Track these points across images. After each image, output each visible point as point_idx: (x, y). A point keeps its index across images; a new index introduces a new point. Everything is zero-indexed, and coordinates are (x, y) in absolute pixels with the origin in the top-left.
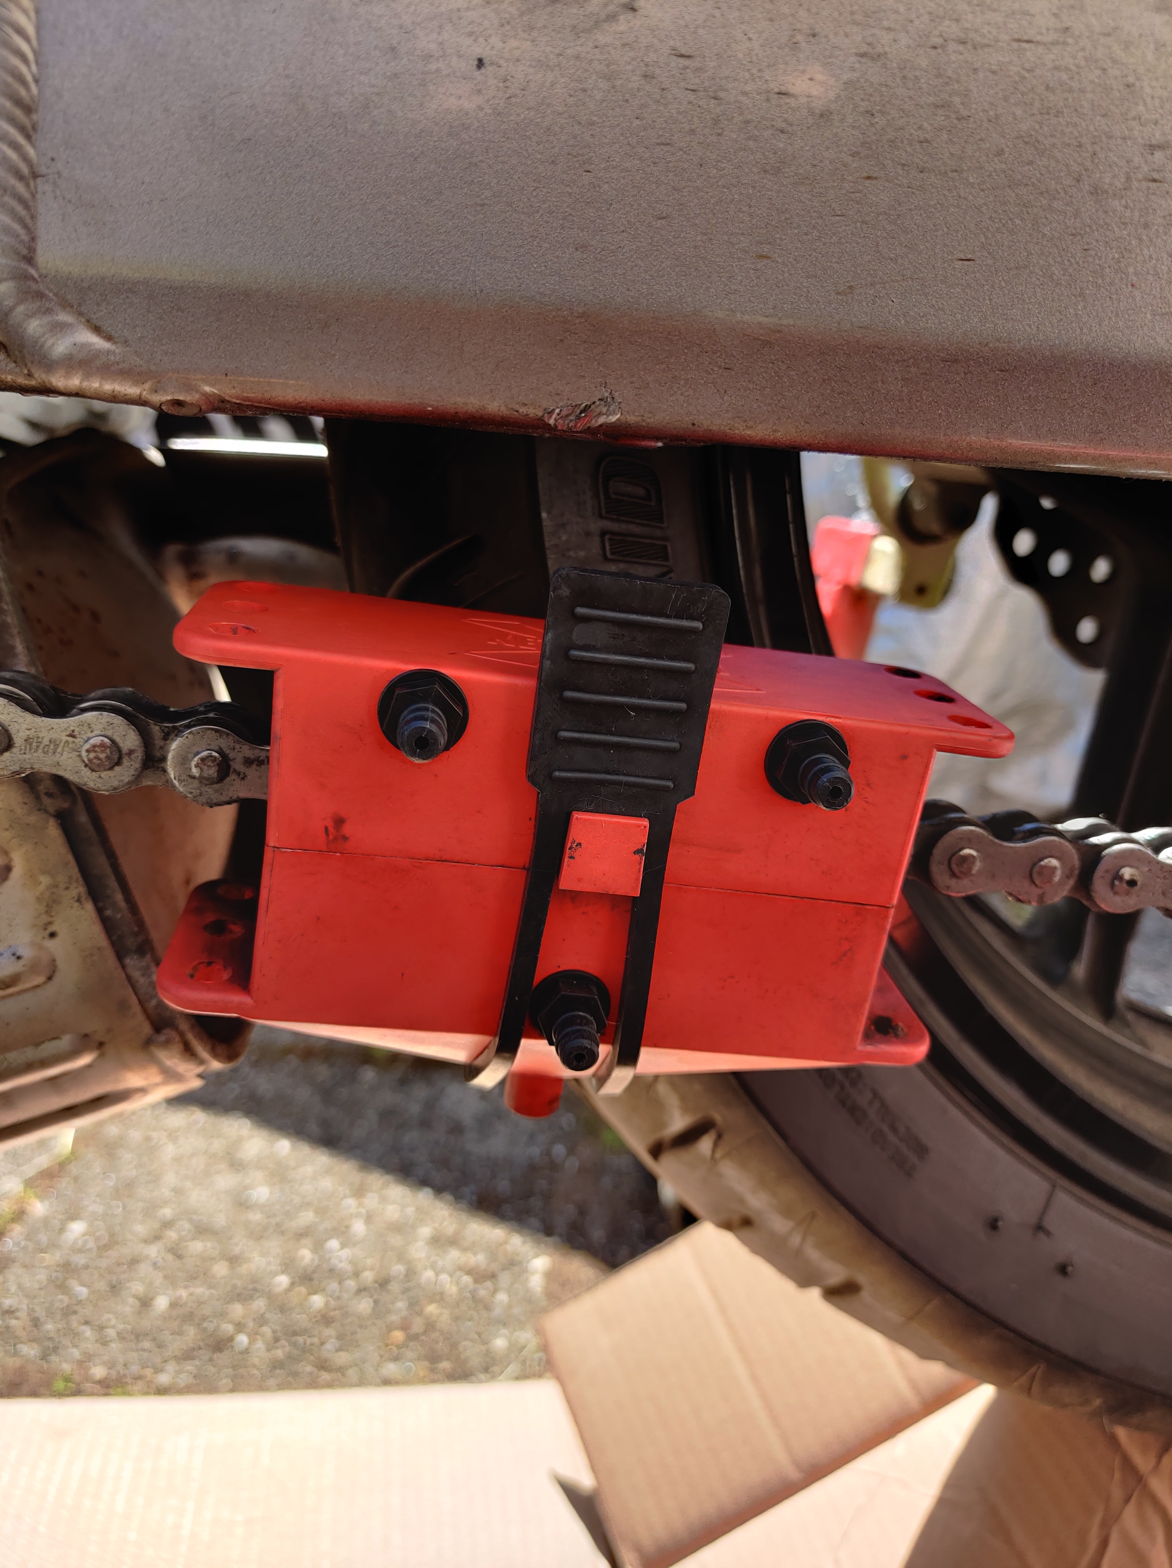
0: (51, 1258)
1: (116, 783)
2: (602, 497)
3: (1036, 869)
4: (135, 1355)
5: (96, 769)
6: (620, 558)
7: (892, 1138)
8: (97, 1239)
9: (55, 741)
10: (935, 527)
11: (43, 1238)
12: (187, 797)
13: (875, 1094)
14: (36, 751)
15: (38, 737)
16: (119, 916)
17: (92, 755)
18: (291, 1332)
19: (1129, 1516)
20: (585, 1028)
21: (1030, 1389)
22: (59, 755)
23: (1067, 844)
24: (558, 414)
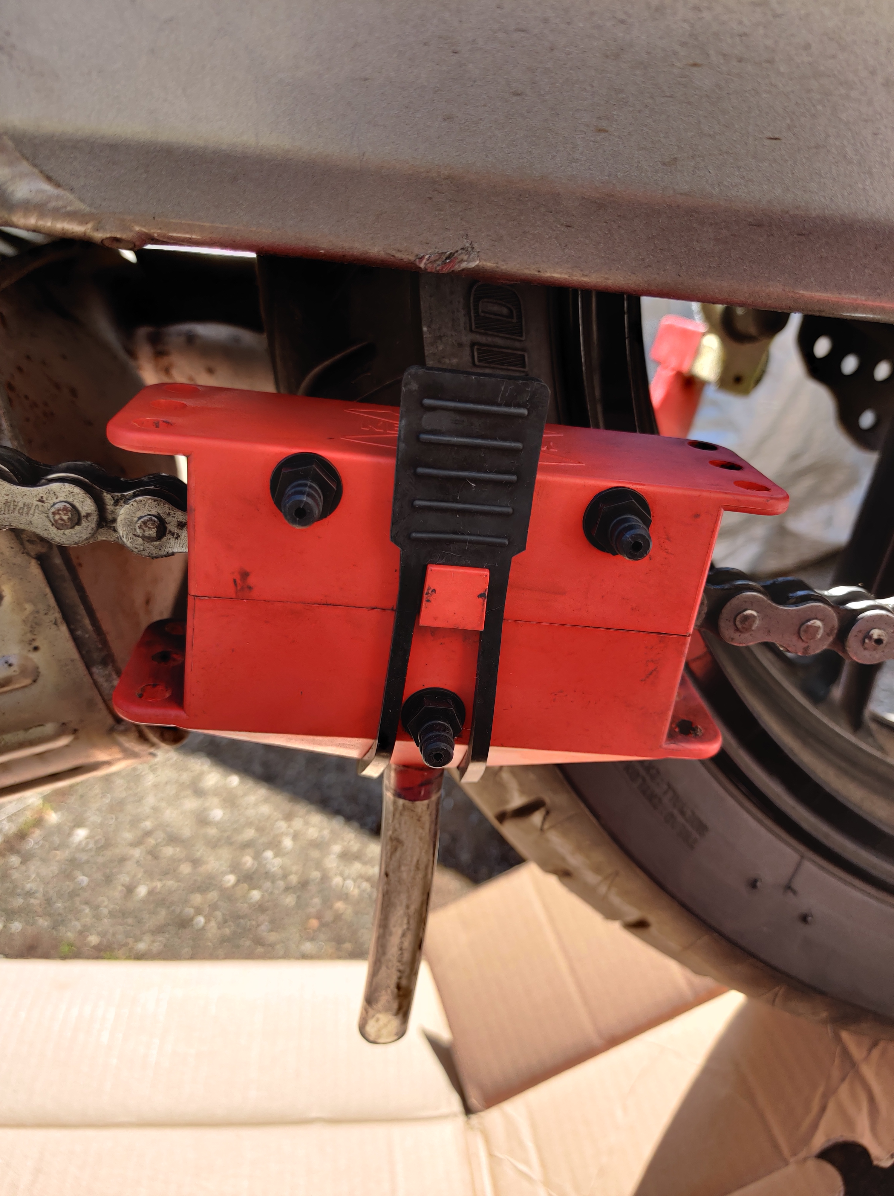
0: (62, 855)
1: (76, 539)
2: (472, 315)
3: (804, 627)
4: (121, 928)
5: (61, 527)
6: (486, 365)
7: (680, 819)
8: (96, 842)
9: (28, 505)
10: (752, 330)
11: (56, 840)
12: (133, 551)
13: (669, 786)
14: (13, 512)
15: (15, 501)
16: (87, 636)
17: (57, 517)
18: (236, 917)
19: (844, 1091)
20: (443, 733)
21: (774, 1001)
22: (31, 516)
23: (830, 609)
24: (428, 260)
